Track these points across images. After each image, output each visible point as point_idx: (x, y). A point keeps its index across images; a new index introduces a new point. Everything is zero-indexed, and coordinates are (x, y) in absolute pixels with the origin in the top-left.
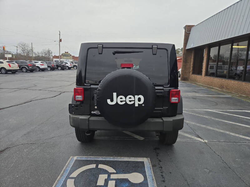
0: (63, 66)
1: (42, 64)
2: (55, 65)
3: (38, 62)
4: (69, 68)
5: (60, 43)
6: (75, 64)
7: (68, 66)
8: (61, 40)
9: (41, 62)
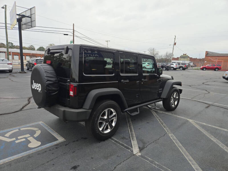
0: (168, 67)
1: (148, 65)
2: (160, 66)
3: (145, 63)
4: (175, 69)
5: (174, 46)
6: (181, 65)
7: (173, 67)
8: (175, 44)
9: (148, 63)
